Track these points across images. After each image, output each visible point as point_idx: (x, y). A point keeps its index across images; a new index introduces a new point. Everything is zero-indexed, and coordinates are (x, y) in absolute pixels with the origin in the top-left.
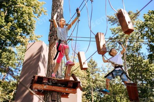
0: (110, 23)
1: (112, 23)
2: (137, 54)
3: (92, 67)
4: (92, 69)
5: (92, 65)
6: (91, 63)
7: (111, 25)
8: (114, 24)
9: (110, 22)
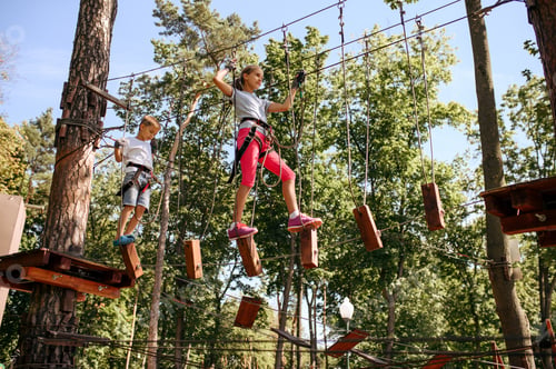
0: (157, 24)
1: (163, 29)
2: (212, 152)
3: (42, 145)
4: (40, 150)
5: (42, 136)
6: (40, 127)
7: (161, 34)
8: (170, 33)
9: (158, 20)
